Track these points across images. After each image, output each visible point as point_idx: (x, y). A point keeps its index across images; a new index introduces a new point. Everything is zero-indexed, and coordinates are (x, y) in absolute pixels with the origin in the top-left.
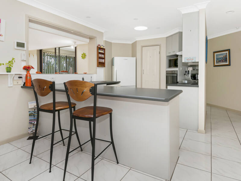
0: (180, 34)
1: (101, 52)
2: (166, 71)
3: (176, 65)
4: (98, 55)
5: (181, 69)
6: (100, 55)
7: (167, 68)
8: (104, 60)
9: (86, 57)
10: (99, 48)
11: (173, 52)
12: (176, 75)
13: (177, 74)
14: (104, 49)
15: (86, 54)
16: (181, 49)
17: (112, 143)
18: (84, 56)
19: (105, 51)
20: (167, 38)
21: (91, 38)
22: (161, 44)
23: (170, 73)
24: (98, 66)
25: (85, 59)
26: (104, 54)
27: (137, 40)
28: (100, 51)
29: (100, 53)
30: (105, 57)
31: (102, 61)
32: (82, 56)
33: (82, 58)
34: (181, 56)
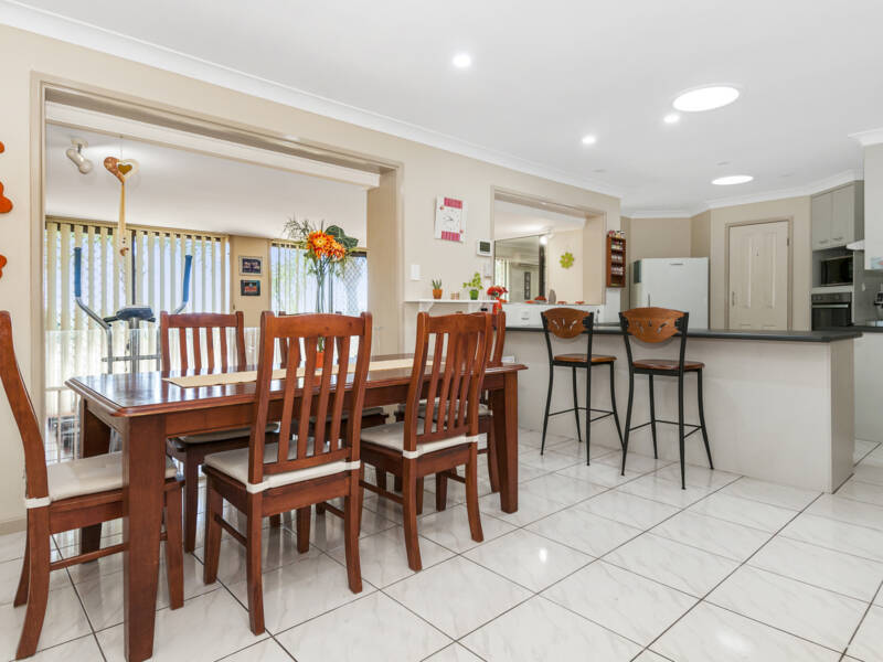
0: (859, 187)
1: (616, 247)
2: (813, 296)
3: (846, 278)
4: (608, 258)
5: (864, 288)
6: (614, 257)
7: (815, 285)
8: (621, 269)
9: (575, 263)
10: (612, 239)
11: (836, 239)
12: (847, 306)
13: (850, 304)
14: (623, 241)
15: (574, 256)
16: (860, 234)
17: (703, 427)
18: (567, 261)
19: (624, 246)
20: (813, 197)
21: (591, 216)
22: (792, 218)
23: (825, 300)
24: (608, 285)
25: (571, 268)
26: (621, 253)
27: (712, 207)
28: (614, 247)
29: (615, 252)
30: (624, 260)
31: (619, 271)
32: (561, 262)
33: (563, 266)
34: (863, 251)
